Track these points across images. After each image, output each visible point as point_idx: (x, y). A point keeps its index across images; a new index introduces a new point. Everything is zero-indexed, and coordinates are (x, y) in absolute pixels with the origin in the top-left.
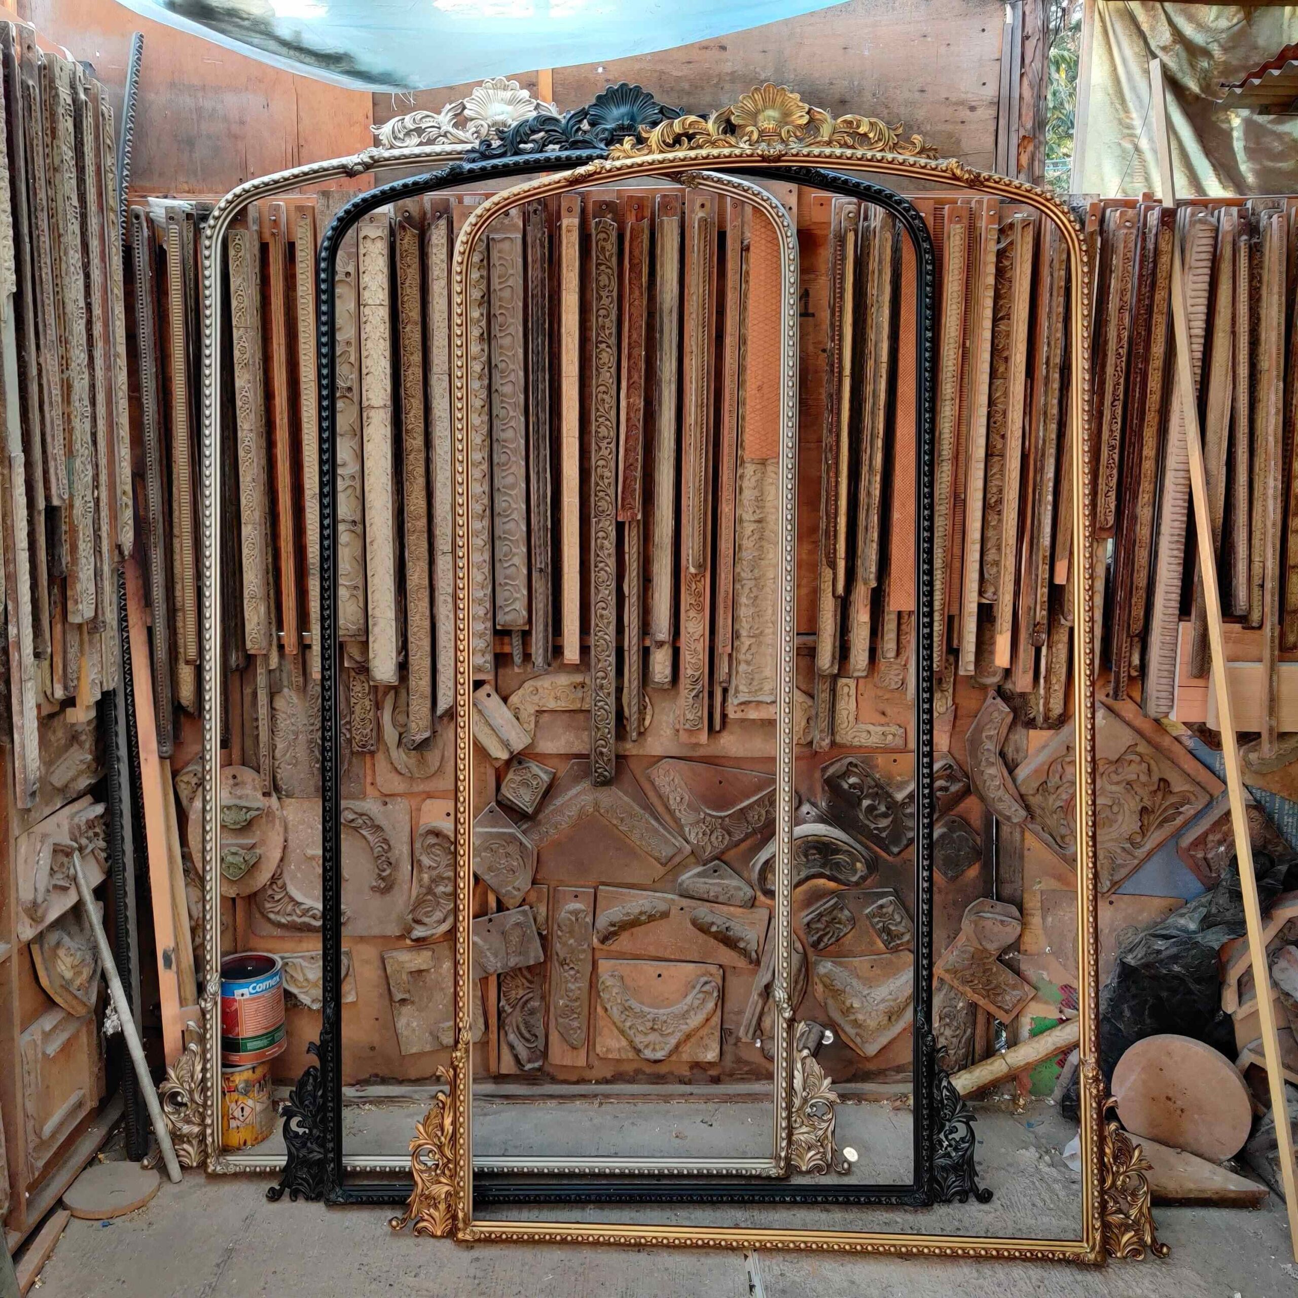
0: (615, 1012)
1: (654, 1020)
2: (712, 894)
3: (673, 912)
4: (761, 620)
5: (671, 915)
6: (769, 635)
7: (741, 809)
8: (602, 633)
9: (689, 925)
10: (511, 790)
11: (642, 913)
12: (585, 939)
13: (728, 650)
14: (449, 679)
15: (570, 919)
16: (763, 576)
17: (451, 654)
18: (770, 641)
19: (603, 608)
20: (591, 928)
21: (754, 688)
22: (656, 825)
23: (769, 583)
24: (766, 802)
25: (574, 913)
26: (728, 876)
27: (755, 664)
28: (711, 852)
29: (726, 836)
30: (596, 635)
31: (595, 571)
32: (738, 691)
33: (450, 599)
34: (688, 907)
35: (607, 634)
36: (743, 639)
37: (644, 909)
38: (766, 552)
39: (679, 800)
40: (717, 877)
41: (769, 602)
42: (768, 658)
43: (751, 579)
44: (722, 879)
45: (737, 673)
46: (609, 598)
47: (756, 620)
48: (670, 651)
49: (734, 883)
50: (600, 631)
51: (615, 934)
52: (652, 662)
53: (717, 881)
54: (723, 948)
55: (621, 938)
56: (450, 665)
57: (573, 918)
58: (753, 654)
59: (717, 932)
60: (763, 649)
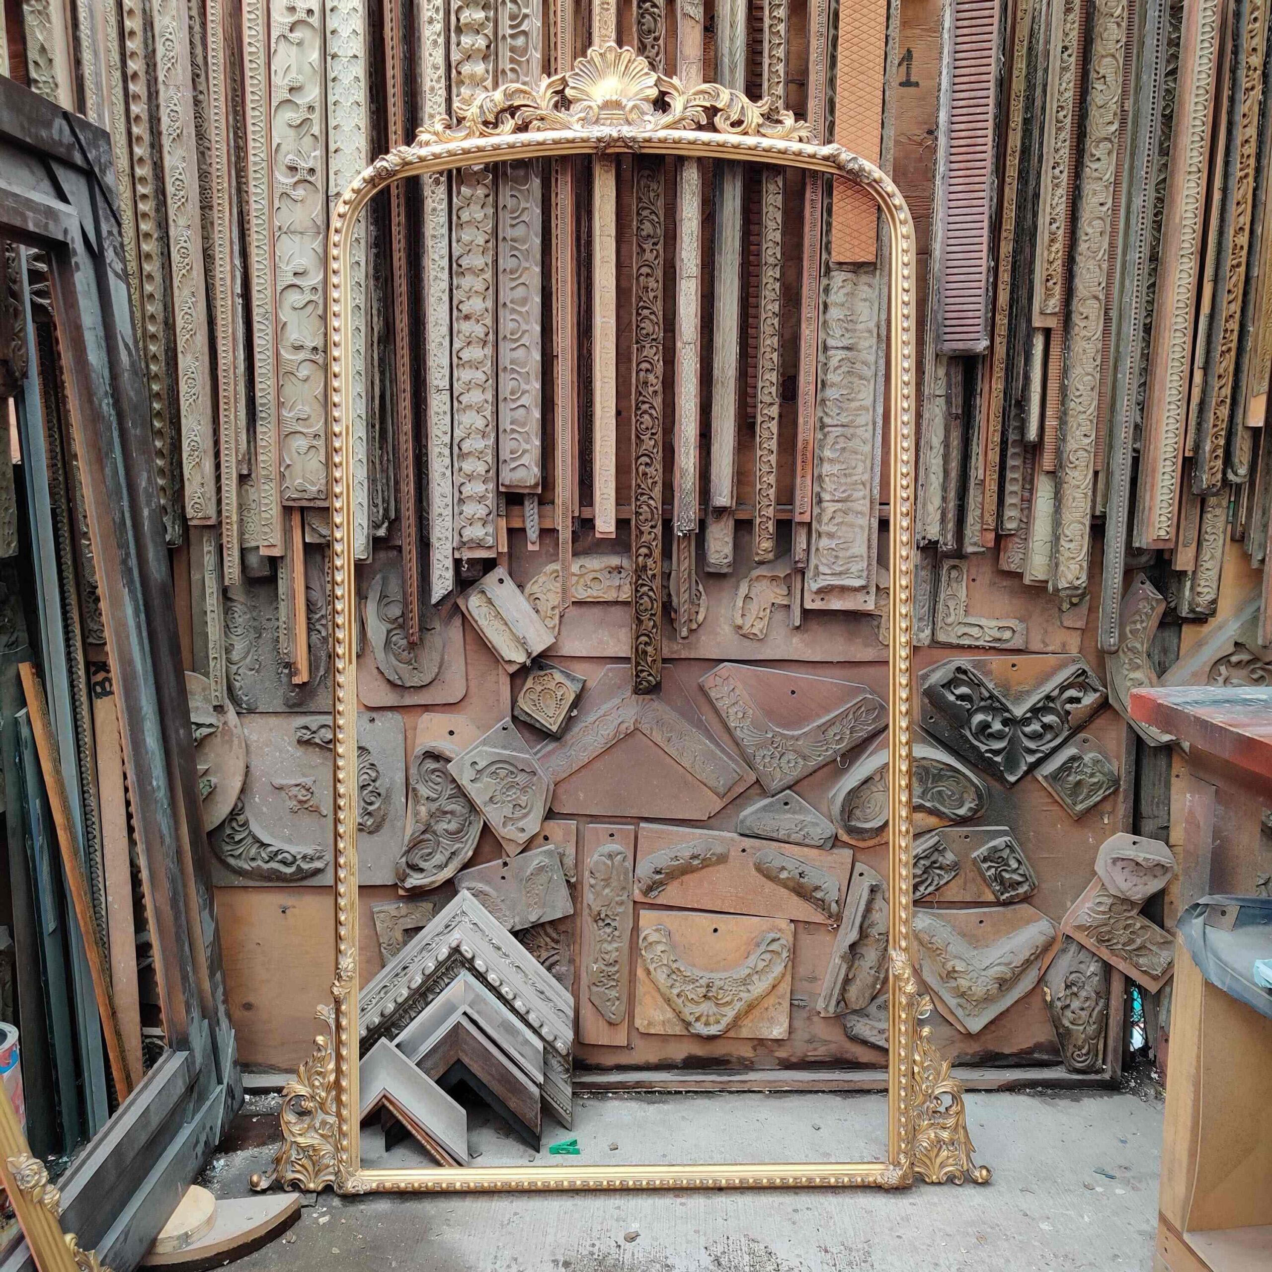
0: (661, 977)
1: (708, 986)
2: (782, 832)
3: (732, 853)
4: (849, 480)
5: (731, 859)
6: (859, 500)
7: (819, 727)
8: (645, 498)
9: (754, 872)
10: (530, 703)
11: (694, 857)
12: (624, 888)
13: (806, 518)
14: (446, 557)
15: (605, 864)
16: (852, 421)
17: (448, 524)
18: (860, 508)
19: (647, 464)
20: (631, 875)
21: (839, 569)
22: (712, 746)
23: (860, 431)
24: (851, 716)
25: (610, 856)
26: (802, 810)
27: (840, 538)
28: (781, 780)
29: (800, 760)
30: (637, 499)
31: (636, 415)
32: (817, 573)
33: (447, 452)
34: (752, 847)
35: (651, 498)
36: (825, 504)
37: (696, 851)
38: (856, 390)
39: (740, 715)
40: (788, 812)
41: (859, 457)
42: (857, 530)
43: (836, 426)
44: (794, 813)
45: (817, 549)
46: (655, 451)
47: (843, 480)
48: (731, 523)
49: (809, 818)
50: (642, 494)
51: (661, 883)
52: (707, 537)
53: (789, 816)
54: (795, 898)
55: (669, 888)
56: (447, 538)
57: (609, 862)
58: (837, 524)
59: (788, 878)
60: (850, 518)
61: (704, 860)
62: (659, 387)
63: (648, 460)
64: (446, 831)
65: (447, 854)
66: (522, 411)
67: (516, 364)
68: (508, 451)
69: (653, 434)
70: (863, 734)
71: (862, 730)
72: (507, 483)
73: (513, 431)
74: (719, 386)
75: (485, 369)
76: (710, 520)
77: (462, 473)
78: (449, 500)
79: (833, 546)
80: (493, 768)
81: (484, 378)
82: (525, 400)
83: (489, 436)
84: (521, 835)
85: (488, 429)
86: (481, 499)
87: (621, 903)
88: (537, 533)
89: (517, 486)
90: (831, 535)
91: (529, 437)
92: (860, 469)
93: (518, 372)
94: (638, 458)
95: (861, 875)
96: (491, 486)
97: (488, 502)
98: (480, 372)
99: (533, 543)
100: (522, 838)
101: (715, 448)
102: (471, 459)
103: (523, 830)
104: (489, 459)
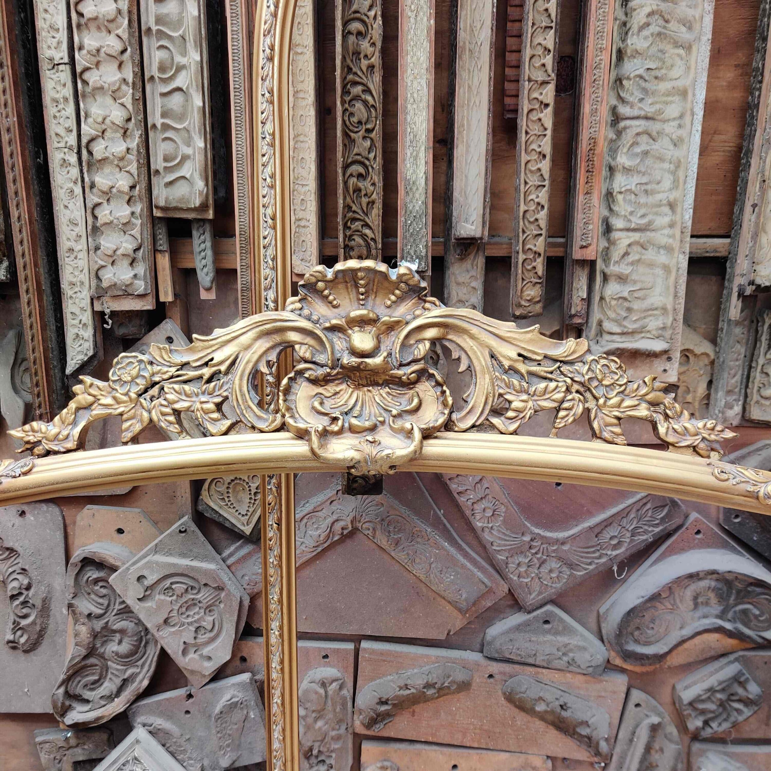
2: (540, 658)
3: (477, 680)
4: (651, 200)
5: (474, 686)
6: (663, 228)
7: (591, 528)
8: (357, 225)
9: (503, 701)
10: (216, 496)
11: (428, 686)
12: (340, 721)
13: (590, 254)
14: (82, 309)
15: (316, 693)
16: (660, 112)
17: (82, 263)
18: (664, 240)
19: (360, 176)
20: (350, 704)
21: (631, 327)
22: (453, 551)
23: (670, 128)
24: (632, 515)
25: (323, 684)
26: (567, 630)
27: (635, 282)
28: (540, 593)
29: (565, 569)
30: (346, 227)
31: (343, 102)
32: (601, 332)
33: (73, 159)
34: (500, 673)
35: (367, 225)
36: (615, 235)
37: (432, 679)
38: (669, 62)
39: (489, 513)
40: (548, 632)
41: (666, 165)
42: (659, 271)
43: (637, 118)
44: (557, 633)
45: (602, 298)
46: (372, 156)
47: (643, 199)
48: (481, 261)
49: (574, 641)
50: (354, 220)
51: (387, 715)
52: (447, 282)
53: (549, 637)
54: (553, 733)
55: (397, 719)
56: (82, 283)
57: (322, 691)
58: (632, 264)
59: (546, 712)
60: (650, 255)
61: (440, 689)
62: (376, 60)
63: (361, 170)
64: (117, 654)
65: (118, 682)
66: (177, 98)
67: (164, 24)
68: (160, 158)
69: (368, 131)
70: (648, 538)
71: (646, 532)
72: (162, 203)
73: (166, 127)
74: (466, 56)
75: (120, 32)
76: (452, 257)
77: (95, 190)
78: (81, 229)
79: (625, 294)
80: (167, 583)
81: (118, 46)
82: (181, 81)
83: (132, 136)
84: (207, 664)
85: (131, 125)
86: (125, 227)
87: (338, 738)
88: (211, 275)
89: (176, 209)
90: (622, 279)
91: (190, 137)
92: (667, 183)
93: (170, 37)
94: (346, 167)
95: (638, 705)
96: (138, 208)
97: (136, 232)
98: (113, 35)
99: (208, 289)
100: (210, 668)
101: (459, 152)
102: (107, 170)
103: (209, 658)
104: (133, 168)
